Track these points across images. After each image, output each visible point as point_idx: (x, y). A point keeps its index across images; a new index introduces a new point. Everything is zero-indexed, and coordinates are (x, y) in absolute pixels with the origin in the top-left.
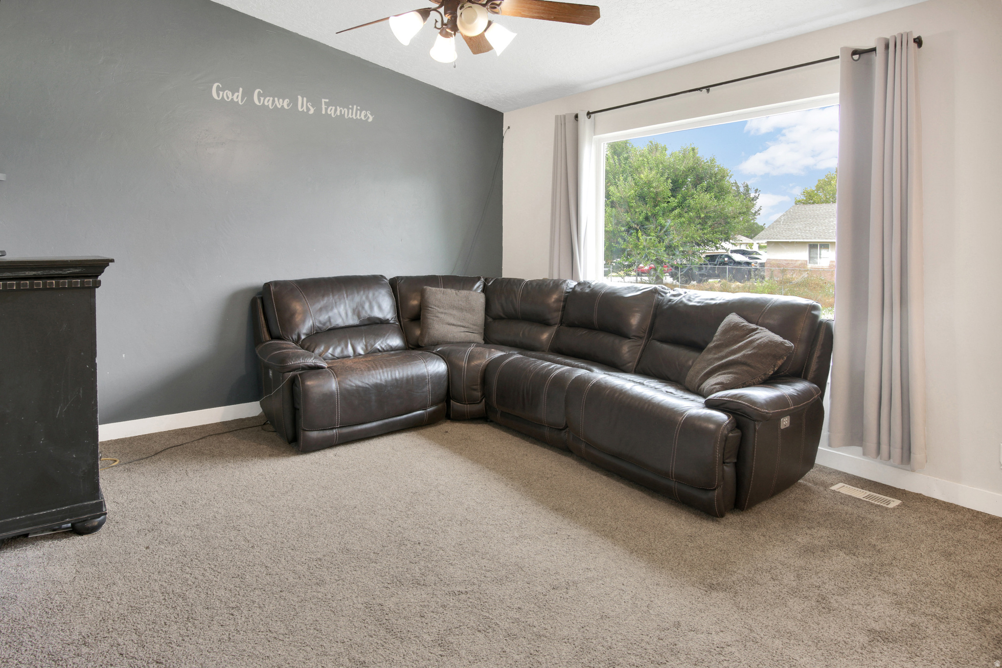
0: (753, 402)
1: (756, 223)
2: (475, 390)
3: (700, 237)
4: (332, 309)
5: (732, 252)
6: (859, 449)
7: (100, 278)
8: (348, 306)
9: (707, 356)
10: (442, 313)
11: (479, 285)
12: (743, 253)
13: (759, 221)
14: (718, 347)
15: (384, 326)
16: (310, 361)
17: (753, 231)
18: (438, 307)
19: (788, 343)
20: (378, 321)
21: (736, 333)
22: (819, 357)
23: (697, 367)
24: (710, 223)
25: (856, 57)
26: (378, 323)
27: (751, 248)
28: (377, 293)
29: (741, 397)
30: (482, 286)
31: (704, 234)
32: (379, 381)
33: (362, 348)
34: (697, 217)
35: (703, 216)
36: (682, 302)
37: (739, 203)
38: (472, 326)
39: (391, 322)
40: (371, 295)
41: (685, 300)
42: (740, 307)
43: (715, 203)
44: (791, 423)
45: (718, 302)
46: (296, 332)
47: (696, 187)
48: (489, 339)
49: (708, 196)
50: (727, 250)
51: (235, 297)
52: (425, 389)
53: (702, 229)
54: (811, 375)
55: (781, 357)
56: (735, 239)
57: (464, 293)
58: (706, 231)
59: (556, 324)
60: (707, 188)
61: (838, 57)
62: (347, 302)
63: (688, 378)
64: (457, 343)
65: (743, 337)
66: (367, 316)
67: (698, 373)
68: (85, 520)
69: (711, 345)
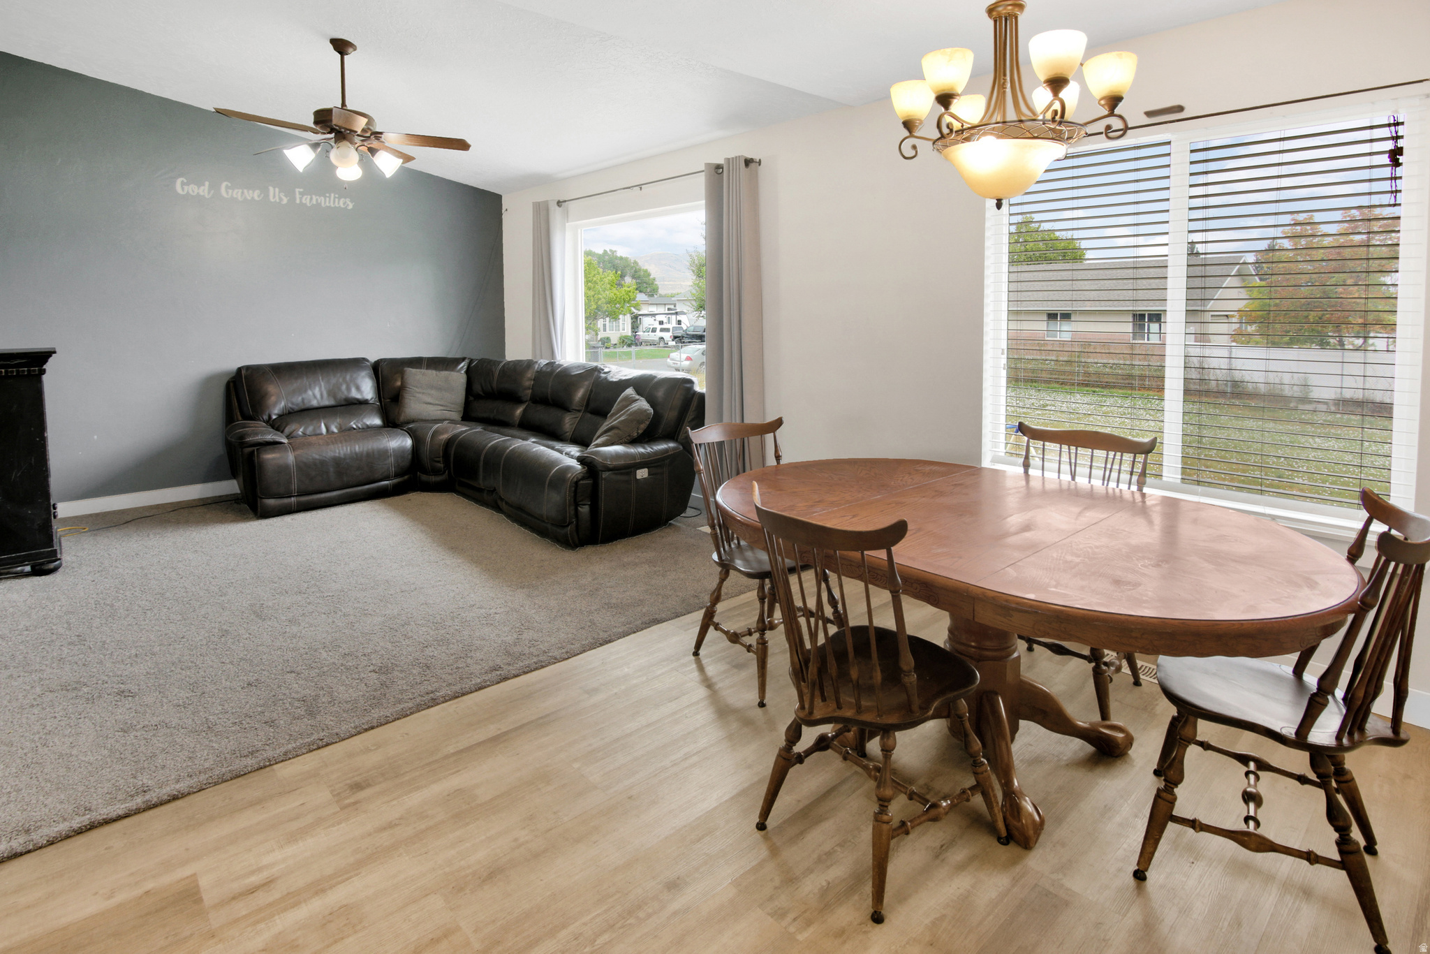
2: (439, 462)
4: (306, 391)
7: (44, 367)
8: (323, 388)
10: (420, 393)
11: (463, 365)
14: (613, 414)
15: (363, 406)
16: (270, 437)
18: (417, 387)
19: (650, 411)
20: (356, 402)
21: (626, 403)
25: (713, 172)
26: (356, 404)
28: (355, 376)
29: (602, 453)
30: (466, 367)
32: (337, 455)
33: (336, 427)
38: (450, 405)
39: (371, 402)
40: (348, 377)
42: (637, 382)
44: (650, 474)
45: (627, 377)
46: (267, 413)
48: (467, 416)
51: (209, 381)
52: (387, 462)
57: (445, 373)
59: (526, 401)
61: (703, 171)
62: (323, 384)
64: (432, 420)
65: (627, 406)
66: (343, 397)
67: (596, 436)
68: (42, 564)
69: (609, 413)
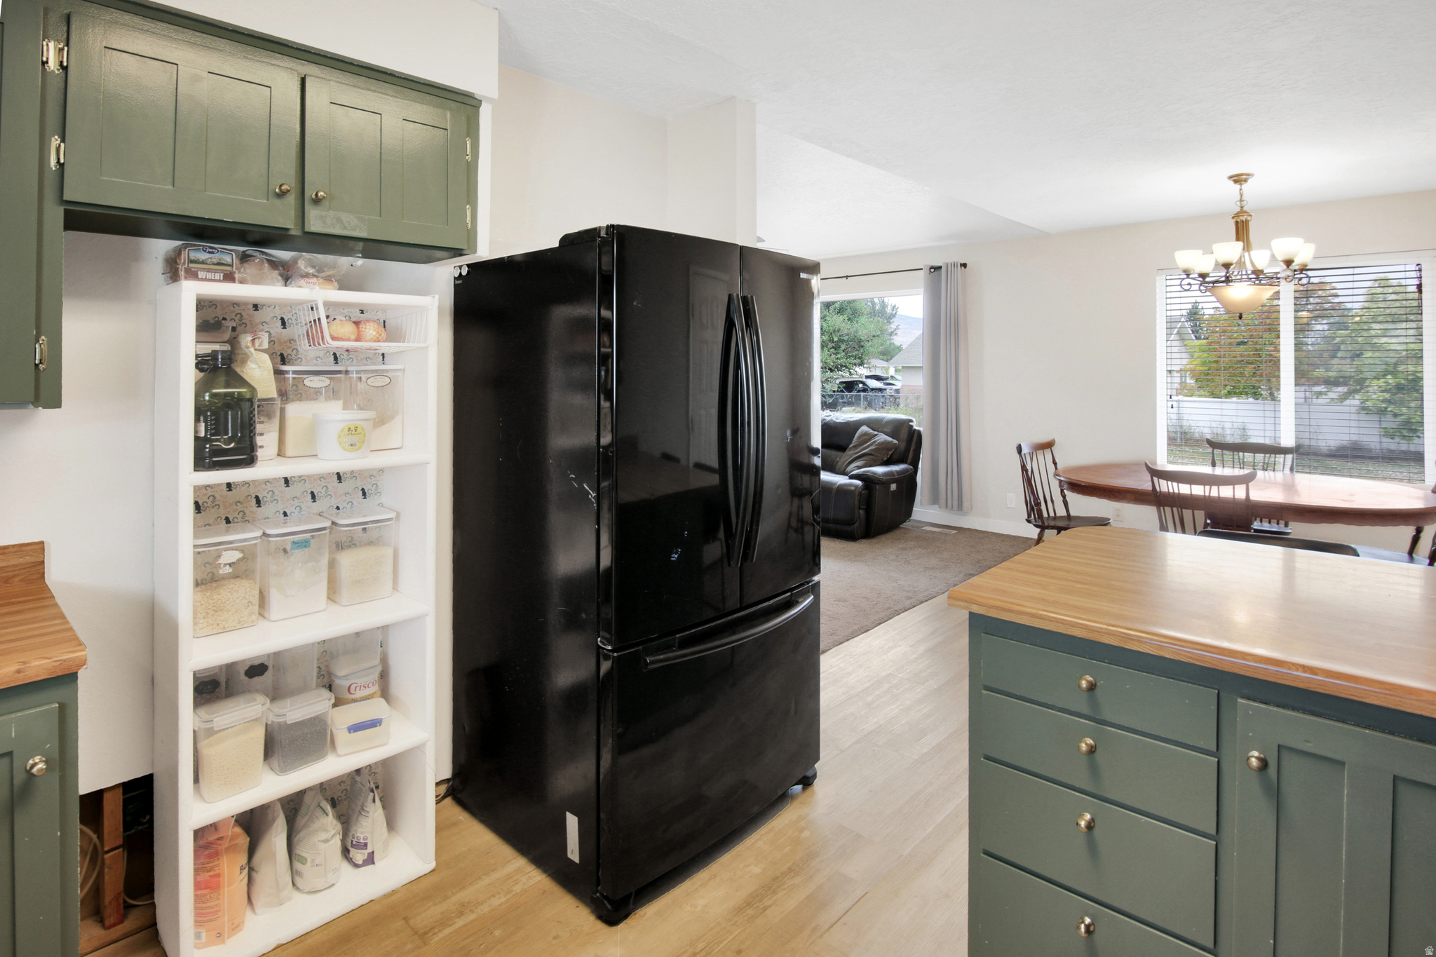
0: (875, 474)
1: (893, 344)
3: (834, 362)
5: (867, 377)
6: (937, 506)
9: (848, 452)
12: (878, 378)
13: (897, 340)
14: (855, 447)
17: (888, 354)
19: (895, 441)
21: (866, 437)
22: (914, 451)
23: (843, 459)
24: (843, 347)
25: (932, 270)
27: (887, 373)
29: (868, 471)
31: (838, 358)
34: (830, 341)
35: (836, 339)
36: (832, 420)
37: (873, 326)
41: (834, 420)
42: (868, 422)
43: (848, 325)
44: (897, 487)
45: (855, 419)
47: (829, 308)
49: (841, 318)
50: (861, 376)
53: (836, 354)
54: (909, 461)
55: (891, 450)
56: (868, 363)
58: (839, 356)
60: (840, 309)
61: (922, 269)
63: (837, 467)
65: (870, 440)
67: (844, 462)
69: (851, 446)
